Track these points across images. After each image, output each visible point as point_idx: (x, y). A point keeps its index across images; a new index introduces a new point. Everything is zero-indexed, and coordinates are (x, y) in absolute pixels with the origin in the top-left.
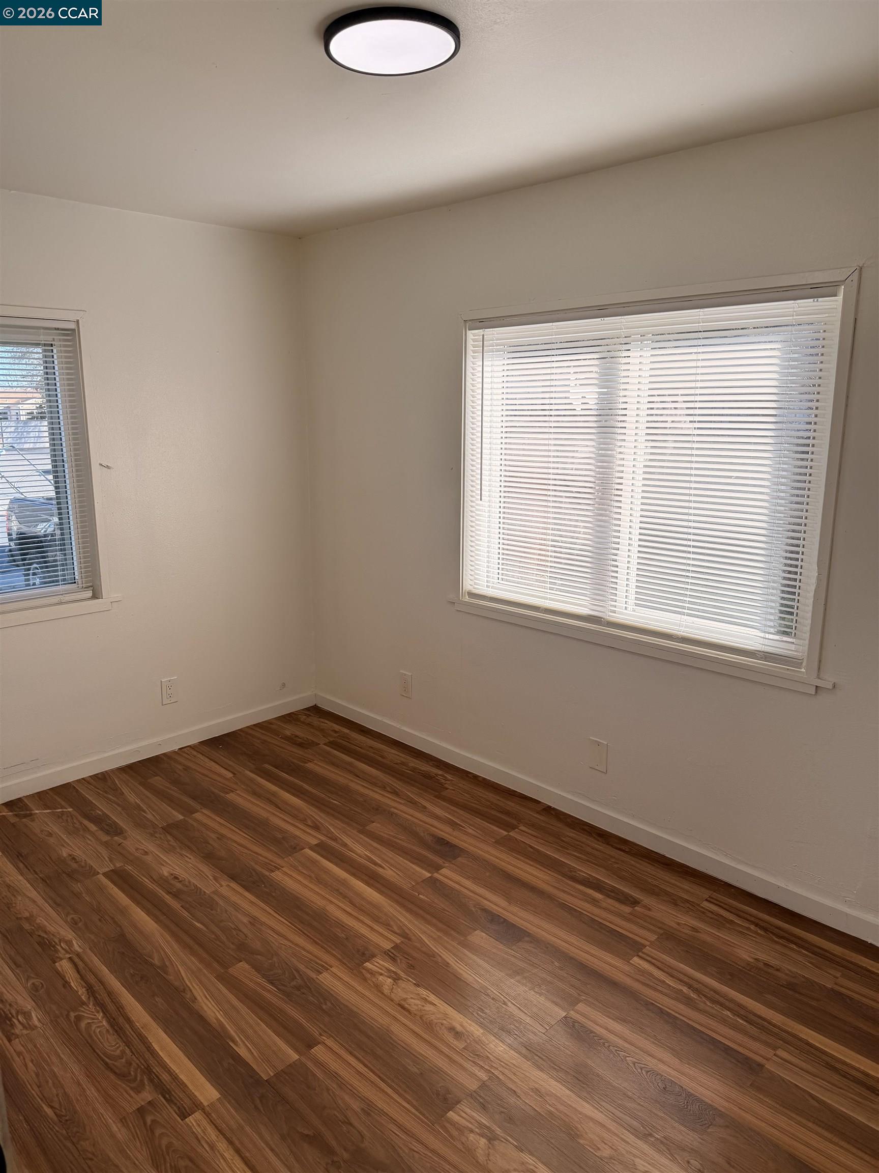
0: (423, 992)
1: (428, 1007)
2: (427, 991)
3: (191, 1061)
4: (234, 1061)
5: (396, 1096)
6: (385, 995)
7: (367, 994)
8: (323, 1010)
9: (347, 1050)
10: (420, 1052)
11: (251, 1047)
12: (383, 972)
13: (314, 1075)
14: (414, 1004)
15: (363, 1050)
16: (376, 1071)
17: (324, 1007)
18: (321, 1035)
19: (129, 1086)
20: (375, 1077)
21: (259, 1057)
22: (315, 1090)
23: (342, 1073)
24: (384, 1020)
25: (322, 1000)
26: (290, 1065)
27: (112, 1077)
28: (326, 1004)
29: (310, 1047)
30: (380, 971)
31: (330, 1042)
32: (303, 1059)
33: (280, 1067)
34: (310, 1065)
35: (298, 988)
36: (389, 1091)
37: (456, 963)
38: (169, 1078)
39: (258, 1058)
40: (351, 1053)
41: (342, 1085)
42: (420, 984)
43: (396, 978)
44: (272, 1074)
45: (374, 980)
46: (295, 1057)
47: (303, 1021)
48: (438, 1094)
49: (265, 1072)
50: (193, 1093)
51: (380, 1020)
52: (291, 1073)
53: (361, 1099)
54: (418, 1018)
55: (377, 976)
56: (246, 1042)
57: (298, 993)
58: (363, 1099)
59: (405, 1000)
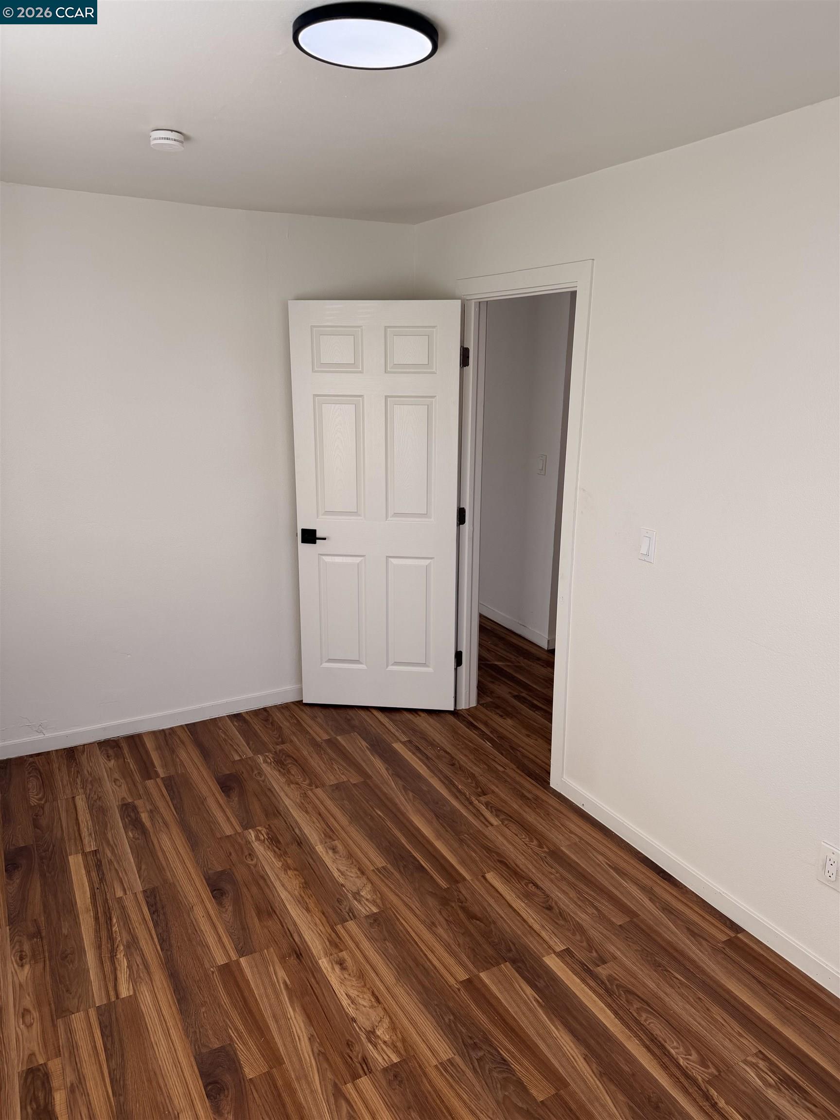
0: (351, 1011)
1: (353, 993)
2: (347, 1010)
3: (573, 991)
4: (535, 983)
5: (410, 930)
6: (390, 1017)
7: (406, 1022)
8: (453, 1014)
9: (438, 971)
10: (380, 956)
11: (522, 992)
12: (382, 1045)
13: (469, 958)
14: (365, 1001)
15: (424, 968)
16: (419, 951)
17: (452, 1017)
18: (459, 990)
19: (620, 982)
20: (420, 945)
21: (513, 982)
22: (469, 947)
23: (446, 955)
24: (399, 991)
25: (453, 1025)
26: (487, 969)
27: (638, 993)
28: (449, 1019)
29: (469, 981)
30: (384, 1047)
31: (452, 981)
32: (475, 971)
33: (495, 969)
34: (471, 966)
35: (475, 1046)
36: (413, 934)
37: (301, 1037)
38: (588, 981)
39: (515, 982)
40: (435, 968)
41: (448, 948)
42: (351, 1020)
43: (371, 1034)
44: (502, 965)
45: (394, 1038)
46: (483, 975)
47: (473, 1006)
48: (379, 924)
49: (507, 968)
50: (565, 965)
51: (402, 991)
52: (487, 963)
53: (435, 934)
54: (368, 986)
55: (389, 1043)
56: (526, 998)
57: (476, 1040)
58: (434, 934)
59: (372, 1007)
